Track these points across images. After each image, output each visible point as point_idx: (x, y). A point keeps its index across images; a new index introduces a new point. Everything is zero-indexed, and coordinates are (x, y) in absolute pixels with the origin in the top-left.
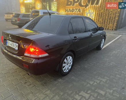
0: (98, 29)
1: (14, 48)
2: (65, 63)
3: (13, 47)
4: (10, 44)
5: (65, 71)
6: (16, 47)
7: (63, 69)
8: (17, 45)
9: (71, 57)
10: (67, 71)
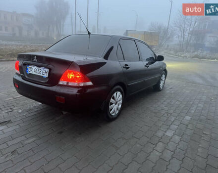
0: (157, 58)
1: (41, 75)
2: (112, 104)
3: (39, 74)
4: (33, 70)
5: (113, 114)
6: (44, 73)
7: (111, 112)
8: (47, 70)
9: (119, 93)
10: (117, 112)
